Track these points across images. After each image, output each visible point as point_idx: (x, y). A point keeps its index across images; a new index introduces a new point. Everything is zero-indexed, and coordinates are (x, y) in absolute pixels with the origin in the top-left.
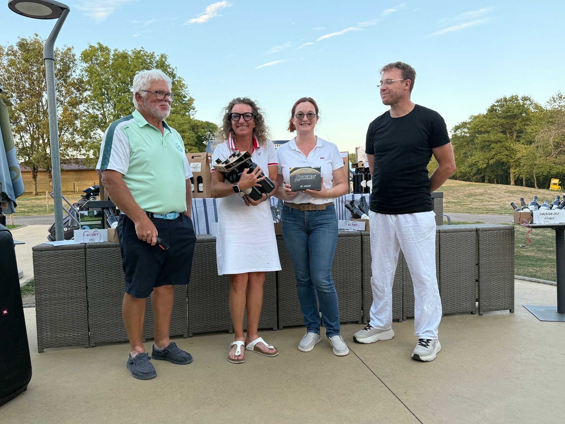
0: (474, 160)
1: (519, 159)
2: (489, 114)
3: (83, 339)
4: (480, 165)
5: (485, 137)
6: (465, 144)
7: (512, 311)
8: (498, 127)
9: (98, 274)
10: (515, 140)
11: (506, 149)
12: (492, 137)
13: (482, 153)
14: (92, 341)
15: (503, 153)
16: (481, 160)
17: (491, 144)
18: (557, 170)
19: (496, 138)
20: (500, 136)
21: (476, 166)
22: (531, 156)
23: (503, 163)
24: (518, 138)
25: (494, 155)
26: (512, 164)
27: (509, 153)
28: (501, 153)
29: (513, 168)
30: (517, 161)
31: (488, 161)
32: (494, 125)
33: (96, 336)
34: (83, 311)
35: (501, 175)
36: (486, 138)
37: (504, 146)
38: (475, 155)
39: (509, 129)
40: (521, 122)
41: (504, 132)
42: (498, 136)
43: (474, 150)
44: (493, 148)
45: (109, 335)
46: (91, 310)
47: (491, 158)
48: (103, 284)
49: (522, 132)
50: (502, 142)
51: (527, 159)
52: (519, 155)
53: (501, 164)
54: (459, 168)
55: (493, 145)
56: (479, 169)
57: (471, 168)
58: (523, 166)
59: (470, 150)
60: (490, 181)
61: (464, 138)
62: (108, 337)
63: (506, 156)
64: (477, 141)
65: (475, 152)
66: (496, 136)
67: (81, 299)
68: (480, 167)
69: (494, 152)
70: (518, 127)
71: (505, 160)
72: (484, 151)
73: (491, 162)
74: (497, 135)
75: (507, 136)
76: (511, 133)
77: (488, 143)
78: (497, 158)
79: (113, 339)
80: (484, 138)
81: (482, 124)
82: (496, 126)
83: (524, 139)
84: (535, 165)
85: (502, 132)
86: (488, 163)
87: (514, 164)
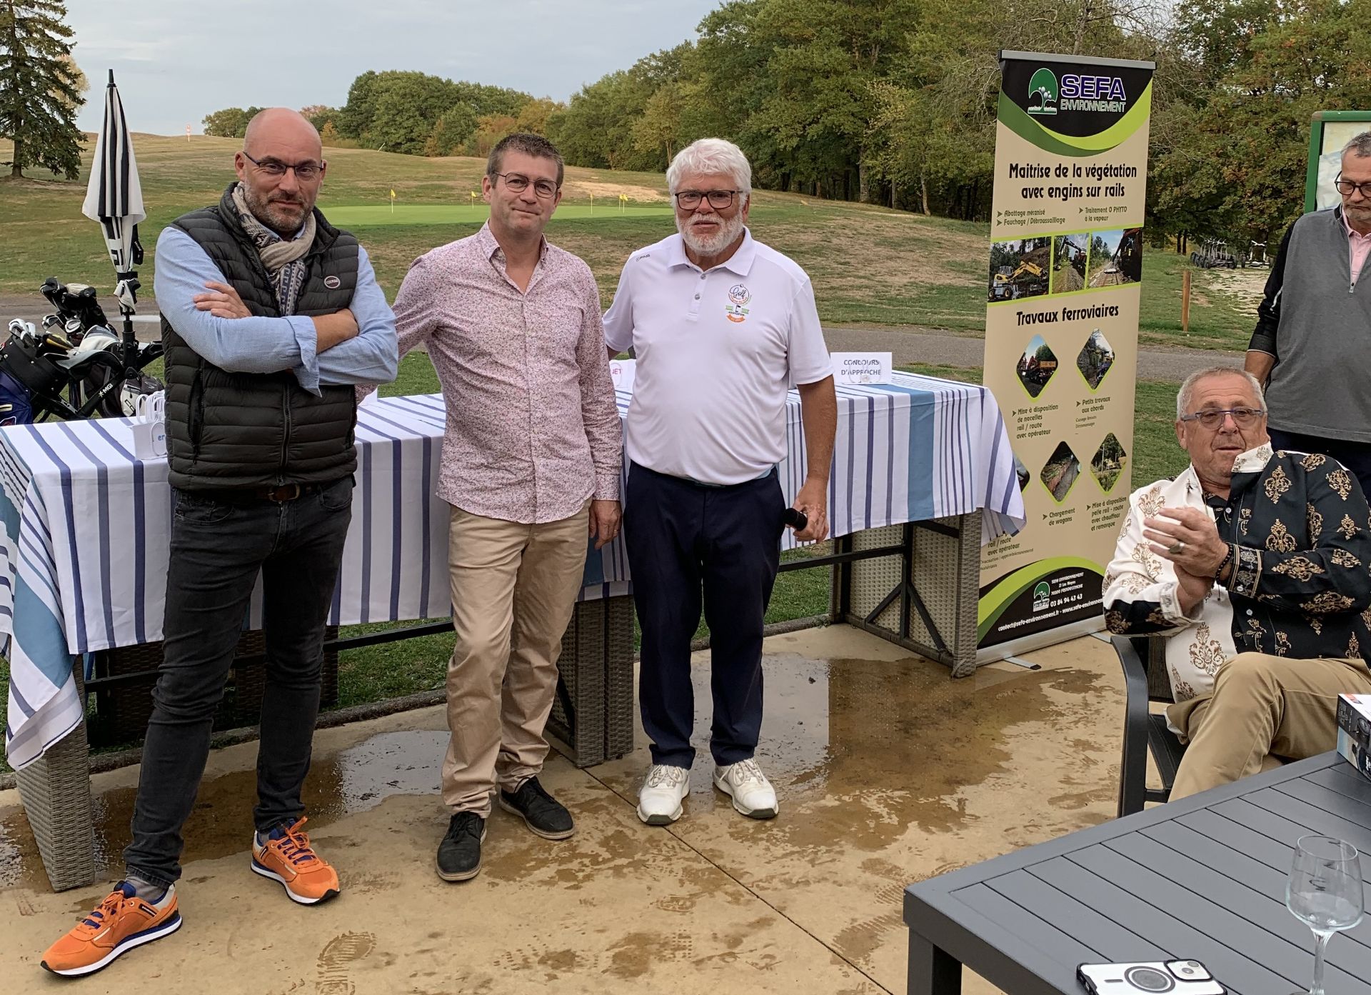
0: (764, 123)
1: (883, 128)
4: (782, 140)
5: (796, 56)
6: (738, 71)
8: (833, 27)
10: (876, 72)
11: (852, 96)
12: (818, 60)
13: (788, 105)
15: (844, 109)
16: (785, 125)
18: (981, 166)
19: (826, 61)
20: (837, 56)
21: (771, 142)
22: (915, 121)
23: (842, 136)
24: (882, 65)
25: (821, 112)
26: (865, 141)
27: (859, 109)
28: (837, 106)
29: (868, 152)
30: (878, 133)
31: (804, 127)
32: (821, 22)
35: (833, 170)
36: (799, 59)
37: (845, 85)
38: (768, 109)
39: (860, 35)
40: (892, 17)
41: (846, 45)
42: (831, 56)
43: (765, 92)
44: (819, 92)
47: (810, 120)
49: (894, 48)
50: (842, 74)
51: (906, 129)
52: (887, 116)
53: (835, 136)
55: (817, 82)
56: (778, 151)
57: (756, 146)
58: (895, 150)
59: (752, 93)
60: (801, 189)
61: (735, 54)
63: (852, 119)
64: (776, 66)
65: (768, 98)
66: (825, 55)
68: (782, 146)
69: (820, 101)
70: (883, 32)
71: (848, 128)
72: (793, 98)
73: (813, 131)
74: (829, 53)
75: (854, 57)
76: (865, 53)
77: (802, 76)
78: (828, 123)
80: (795, 60)
81: (790, 14)
82: (827, 26)
83: (898, 70)
84: (927, 147)
85: (842, 44)
86: (803, 136)
87: (870, 141)
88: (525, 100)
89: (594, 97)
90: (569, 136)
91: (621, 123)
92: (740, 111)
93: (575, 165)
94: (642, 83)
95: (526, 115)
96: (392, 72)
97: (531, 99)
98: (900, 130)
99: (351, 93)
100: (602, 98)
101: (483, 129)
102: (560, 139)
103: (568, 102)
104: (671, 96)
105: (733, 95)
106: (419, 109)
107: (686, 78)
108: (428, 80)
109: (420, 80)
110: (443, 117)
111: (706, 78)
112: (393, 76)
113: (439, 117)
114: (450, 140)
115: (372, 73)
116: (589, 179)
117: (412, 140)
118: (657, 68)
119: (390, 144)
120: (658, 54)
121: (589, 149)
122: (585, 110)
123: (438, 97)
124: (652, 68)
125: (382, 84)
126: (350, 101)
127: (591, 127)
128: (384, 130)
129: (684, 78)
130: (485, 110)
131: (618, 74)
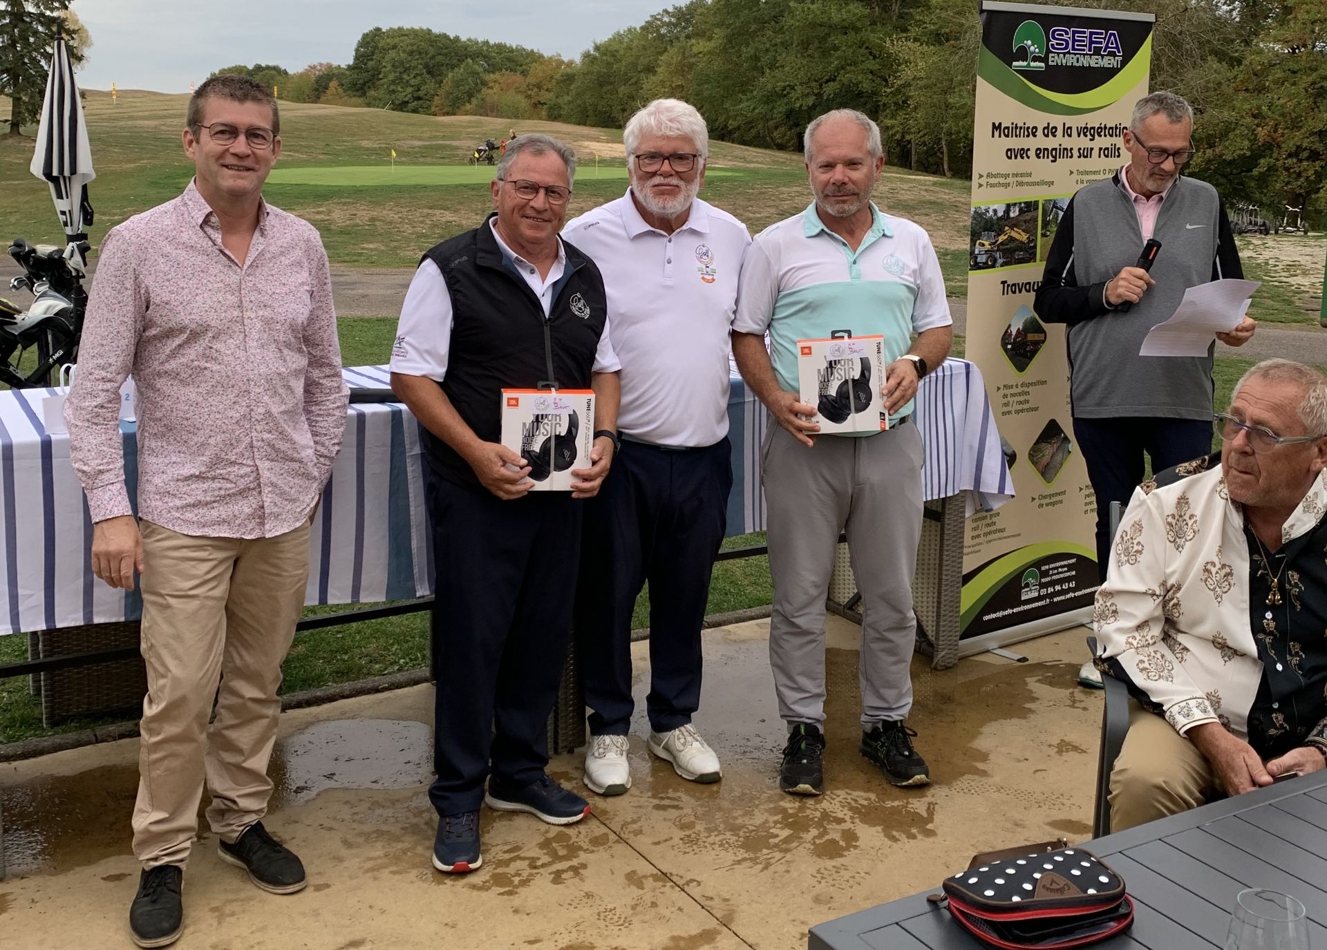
0: (779, 81)
1: (904, 86)
4: (798, 99)
5: (813, 12)
6: (753, 27)
10: (896, 28)
11: (871, 53)
12: (836, 14)
15: (864, 66)
16: (801, 84)
17: (828, 35)
19: (845, 17)
20: (856, 11)
21: (785, 100)
23: (860, 94)
24: (903, 21)
25: (837, 70)
26: (884, 100)
27: (877, 67)
28: (855, 64)
29: (888, 111)
30: (898, 91)
31: (821, 85)
36: (816, 15)
37: (864, 42)
38: (783, 66)
42: (849, 11)
43: (781, 49)
44: (836, 48)
47: (827, 78)
49: (915, 4)
50: (860, 30)
51: (926, 87)
53: (853, 96)
54: (735, 105)
55: (836, 39)
56: (793, 111)
57: (771, 105)
58: (916, 108)
59: (767, 50)
61: (750, 9)
63: (870, 77)
64: (792, 22)
65: (784, 55)
66: (844, 11)
68: (798, 105)
69: (837, 58)
71: (866, 86)
72: (808, 56)
73: (830, 89)
74: (847, 8)
75: (874, 13)
76: (885, 6)
77: (822, 31)
78: (845, 81)
80: (812, 16)
83: (919, 26)
84: (949, 106)
86: (819, 95)
87: (890, 100)
88: (533, 57)
89: (606, 54)
90: (578, 94)
91: (633, 80)
92: (755, 68)
93: (585, 124)
94: (654, 39)
95: (536, 71)
96: (399, 28)
97: (541, 56)
98: (921, 88)
99: (357, 50)
100: (613, 56)
101: (491, 88)
102: (570, 98)
103: (578, 59)
104: (684, 53)
105: (747, 51)
106: (426, 66)
107: (699, 34)
108: (437, 36)
109: (426, 37)
110: (450, 75)
111: (719, 35)
112: (400, 33)
113: (446, 76)
114: (458, 98)
115: (378, 29)
116: (597, 140)
117: (419, 98)
118: (670, 22)
119: (397, 102)
120: (671, 9)
121: (600, 108)
122: (596, 68)
123: (446, 55)
124: (664, 24)
125: (388, 41)
126: (356, 58)
127: (601, 85)
128: (392, 87)
129: (698, 35)
130: (493, 68)
131: (630, 30)
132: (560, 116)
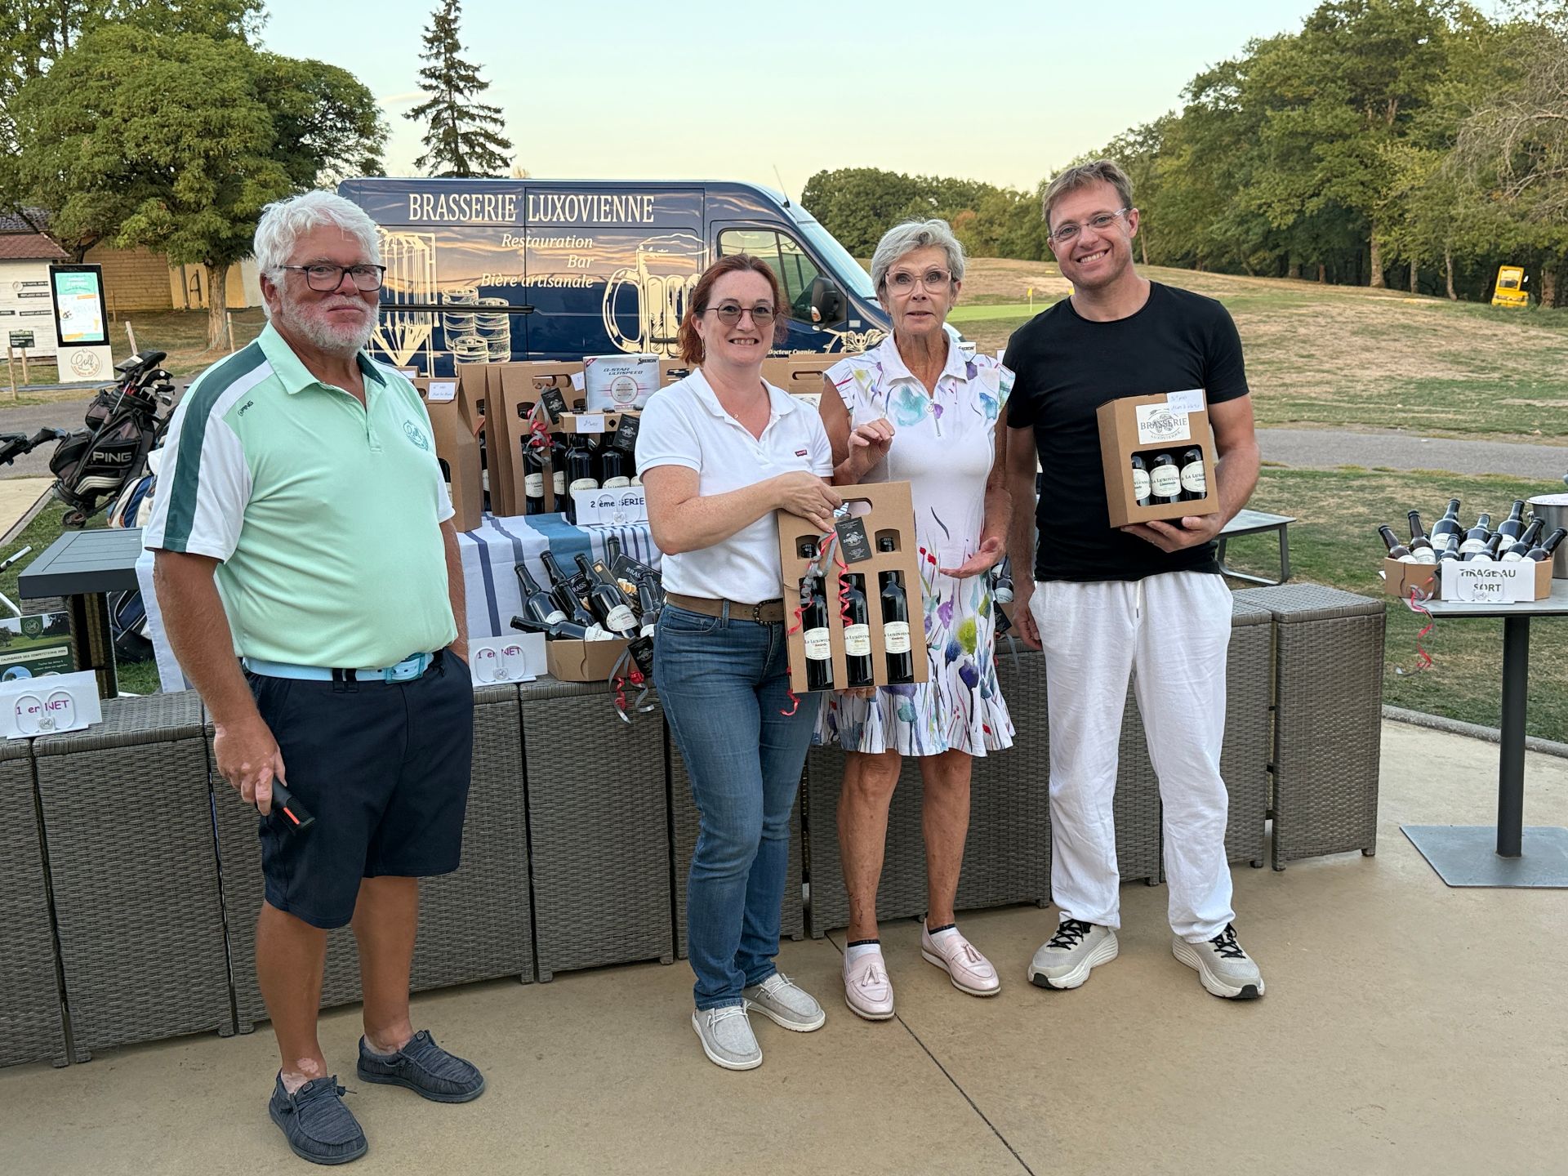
0: (1254, 199)
2: (1310, 36)
3: (47, 1043)
4: (1275, 217)
5: (1294, 120)
6: (1227, 139)
7: (1368, 853)
8: (1340, 82)
9: (82, 837)
10: (1391, 132)
11: (1361, 162)
12: (1320, 121)
13: (1284, 176)
14: (80, 1046)
15: (1353, 177)
16: (1279, 201)
17: (1312, 144)
18: (1519, 239)
19: (1330, 123)
20: (1345, 116)
21: (1261, 220)
22: (1439, 188)
23: (1350, 209)
24: (1400, 124)
25: (1323, 183)
26: (1377, 215)
27: (1369, 177)
28: (1343, 175)
29: (1381, 227)
30: (1394, 203)
31: (1303, 201)
32: (1324, 78)
33: (92, 1029)
34: (39, 956)
35: (1340, 249)
36: (1297, 123)
37: (1354, 150)
38: (1259, 183)
39: (1374, 90)
40: (1413, 67)
41: (1356, 102)
42: (1336, 117)
43: (1257, 163)
44: (1320, 160)
45: (133, 1023)
46: (70, 951)
47: (1311, 192)
48: (102, 864)
49: (1416, 104)
50: (1346, 137)
51: (1426, 198)
52: (1402, 184)
53: (1341, 212)
54: (1204, 228)
55: (1319, 149)
56: (1270, 231)
57: (1246, 226)
58: (1413, 222)
59: (1242, 165)
60: (1304, 274)
61: (1223, 121)
62: (131, 1027)
63: (1361, 188)
64: (1269, 132)
65: (1261, 170)
66: (1329, 116)
67: (32, 919)
68: (1275, 225)
69: (1322, 170)
70: (1402, 85)
71: (1355, 200)
72: (1290, 168)
73: (1313, 205)
74: (1334, 113)
75: (1366, 116)
76: (1380, 108)
77: (1302, 142)
78: (1331, 195)
79: (148, 1032)
80: (1292, 124)
81: (1288, 72)
82: (1335, 82)
83: (1419, 129)
84: (1452, 219)
85: (1351, 101)
86: (1301, 212)
87: (1383, 215)
88: (985, 191)
96: (846, 170)
103: (1034, 192)
104: (1147, 173)
105: (1218, 168)
106: (874, 208)
107: (1166, 152)
108: (884, 175)
109: (873, 177)
110: (898, 215)
111: (1188, 152)
112: (847, 173)
113: (893, 216)
115: (825, 172)
117: (866, 242)
120: (1136, 128)
123: (893, 194)
125: (835, 183)
130: (944, 204)
132: (1012, 252)
